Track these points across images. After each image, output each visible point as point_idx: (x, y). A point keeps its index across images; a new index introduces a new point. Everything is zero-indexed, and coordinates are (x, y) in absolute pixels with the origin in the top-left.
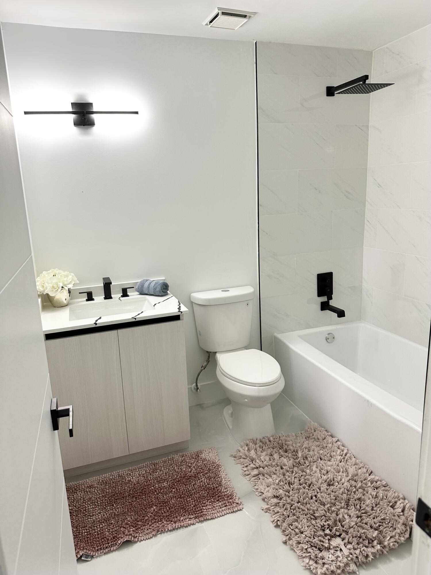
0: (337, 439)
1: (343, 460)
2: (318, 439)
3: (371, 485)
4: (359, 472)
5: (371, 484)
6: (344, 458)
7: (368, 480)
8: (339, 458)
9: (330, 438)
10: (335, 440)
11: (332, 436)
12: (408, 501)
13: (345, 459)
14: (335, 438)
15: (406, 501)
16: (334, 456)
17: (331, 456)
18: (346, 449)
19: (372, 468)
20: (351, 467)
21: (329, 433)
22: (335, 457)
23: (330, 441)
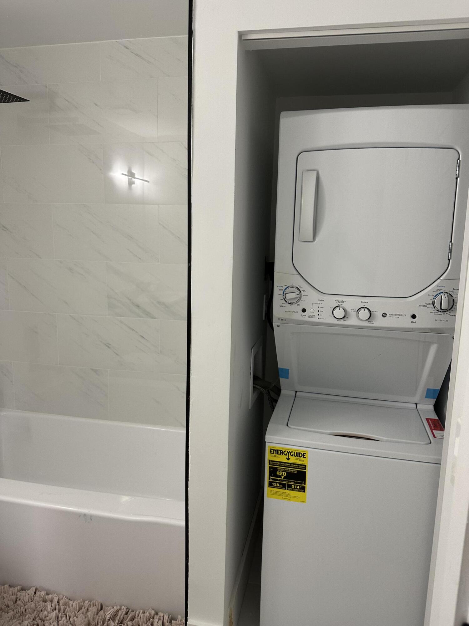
0: (34, 589)
1: (60, 615)
2: (8, 606)
3: (114, 623)
4: (89, 616)
5: (114, 621)
6: (59, 611)
7: (107, 618)
8: (54, 614)
9: (23, 593)
10: (31, 591)
11: (23, 589)
12: (162, 613)
13: (62, 611)
14: (32, 589)
15: (161, 614)
16: (45, 617)
17: (42, 620)
18: (55, 595)
19: (100, 601)
20: (77, 617)
21: (19, 588)
22: (48, 618)
23: (27, 598)
